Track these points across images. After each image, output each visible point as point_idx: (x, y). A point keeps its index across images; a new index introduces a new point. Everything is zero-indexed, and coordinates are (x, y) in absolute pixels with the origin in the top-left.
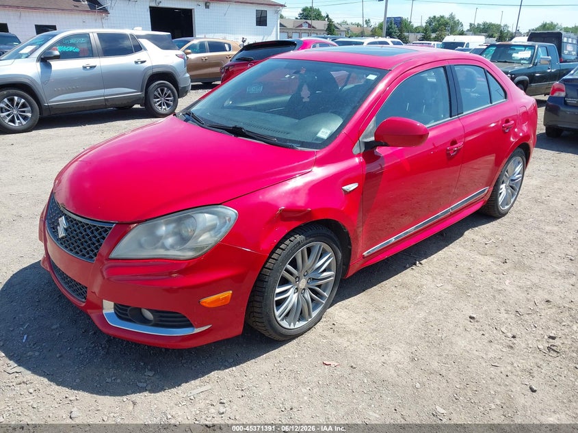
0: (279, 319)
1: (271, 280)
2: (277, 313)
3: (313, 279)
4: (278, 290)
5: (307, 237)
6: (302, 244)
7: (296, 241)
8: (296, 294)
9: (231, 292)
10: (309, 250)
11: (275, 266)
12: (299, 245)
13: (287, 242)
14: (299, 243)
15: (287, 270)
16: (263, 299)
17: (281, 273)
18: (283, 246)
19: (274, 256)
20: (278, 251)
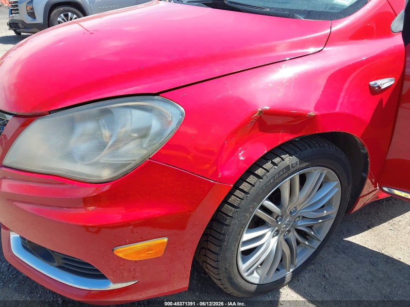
0: (245, 275)
1: (234, 223)
2: (243, 267)
3: (303, 217)
4: (246, 237)
5: (302, 159)
6: (292, 170)
7: (282, 165)
8: (276, 238)
9: (165, 240)
10: (303, 179)
11: (243, 202)
12: (288, 171)
13: (268, 165)
14: (288, 168)
15: (264, 209)
16: (220, 250)
17: (252, 213)
18: (260, 171)
19: (244, 186)
20: (252, 179)
